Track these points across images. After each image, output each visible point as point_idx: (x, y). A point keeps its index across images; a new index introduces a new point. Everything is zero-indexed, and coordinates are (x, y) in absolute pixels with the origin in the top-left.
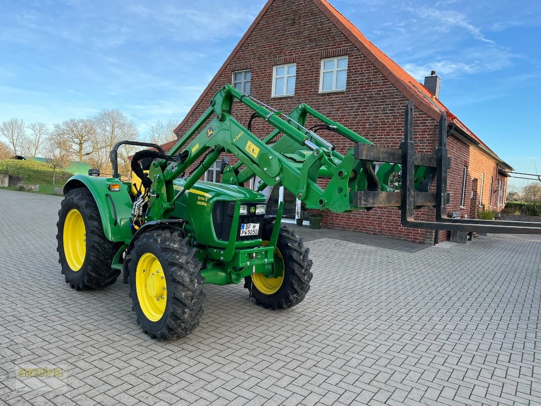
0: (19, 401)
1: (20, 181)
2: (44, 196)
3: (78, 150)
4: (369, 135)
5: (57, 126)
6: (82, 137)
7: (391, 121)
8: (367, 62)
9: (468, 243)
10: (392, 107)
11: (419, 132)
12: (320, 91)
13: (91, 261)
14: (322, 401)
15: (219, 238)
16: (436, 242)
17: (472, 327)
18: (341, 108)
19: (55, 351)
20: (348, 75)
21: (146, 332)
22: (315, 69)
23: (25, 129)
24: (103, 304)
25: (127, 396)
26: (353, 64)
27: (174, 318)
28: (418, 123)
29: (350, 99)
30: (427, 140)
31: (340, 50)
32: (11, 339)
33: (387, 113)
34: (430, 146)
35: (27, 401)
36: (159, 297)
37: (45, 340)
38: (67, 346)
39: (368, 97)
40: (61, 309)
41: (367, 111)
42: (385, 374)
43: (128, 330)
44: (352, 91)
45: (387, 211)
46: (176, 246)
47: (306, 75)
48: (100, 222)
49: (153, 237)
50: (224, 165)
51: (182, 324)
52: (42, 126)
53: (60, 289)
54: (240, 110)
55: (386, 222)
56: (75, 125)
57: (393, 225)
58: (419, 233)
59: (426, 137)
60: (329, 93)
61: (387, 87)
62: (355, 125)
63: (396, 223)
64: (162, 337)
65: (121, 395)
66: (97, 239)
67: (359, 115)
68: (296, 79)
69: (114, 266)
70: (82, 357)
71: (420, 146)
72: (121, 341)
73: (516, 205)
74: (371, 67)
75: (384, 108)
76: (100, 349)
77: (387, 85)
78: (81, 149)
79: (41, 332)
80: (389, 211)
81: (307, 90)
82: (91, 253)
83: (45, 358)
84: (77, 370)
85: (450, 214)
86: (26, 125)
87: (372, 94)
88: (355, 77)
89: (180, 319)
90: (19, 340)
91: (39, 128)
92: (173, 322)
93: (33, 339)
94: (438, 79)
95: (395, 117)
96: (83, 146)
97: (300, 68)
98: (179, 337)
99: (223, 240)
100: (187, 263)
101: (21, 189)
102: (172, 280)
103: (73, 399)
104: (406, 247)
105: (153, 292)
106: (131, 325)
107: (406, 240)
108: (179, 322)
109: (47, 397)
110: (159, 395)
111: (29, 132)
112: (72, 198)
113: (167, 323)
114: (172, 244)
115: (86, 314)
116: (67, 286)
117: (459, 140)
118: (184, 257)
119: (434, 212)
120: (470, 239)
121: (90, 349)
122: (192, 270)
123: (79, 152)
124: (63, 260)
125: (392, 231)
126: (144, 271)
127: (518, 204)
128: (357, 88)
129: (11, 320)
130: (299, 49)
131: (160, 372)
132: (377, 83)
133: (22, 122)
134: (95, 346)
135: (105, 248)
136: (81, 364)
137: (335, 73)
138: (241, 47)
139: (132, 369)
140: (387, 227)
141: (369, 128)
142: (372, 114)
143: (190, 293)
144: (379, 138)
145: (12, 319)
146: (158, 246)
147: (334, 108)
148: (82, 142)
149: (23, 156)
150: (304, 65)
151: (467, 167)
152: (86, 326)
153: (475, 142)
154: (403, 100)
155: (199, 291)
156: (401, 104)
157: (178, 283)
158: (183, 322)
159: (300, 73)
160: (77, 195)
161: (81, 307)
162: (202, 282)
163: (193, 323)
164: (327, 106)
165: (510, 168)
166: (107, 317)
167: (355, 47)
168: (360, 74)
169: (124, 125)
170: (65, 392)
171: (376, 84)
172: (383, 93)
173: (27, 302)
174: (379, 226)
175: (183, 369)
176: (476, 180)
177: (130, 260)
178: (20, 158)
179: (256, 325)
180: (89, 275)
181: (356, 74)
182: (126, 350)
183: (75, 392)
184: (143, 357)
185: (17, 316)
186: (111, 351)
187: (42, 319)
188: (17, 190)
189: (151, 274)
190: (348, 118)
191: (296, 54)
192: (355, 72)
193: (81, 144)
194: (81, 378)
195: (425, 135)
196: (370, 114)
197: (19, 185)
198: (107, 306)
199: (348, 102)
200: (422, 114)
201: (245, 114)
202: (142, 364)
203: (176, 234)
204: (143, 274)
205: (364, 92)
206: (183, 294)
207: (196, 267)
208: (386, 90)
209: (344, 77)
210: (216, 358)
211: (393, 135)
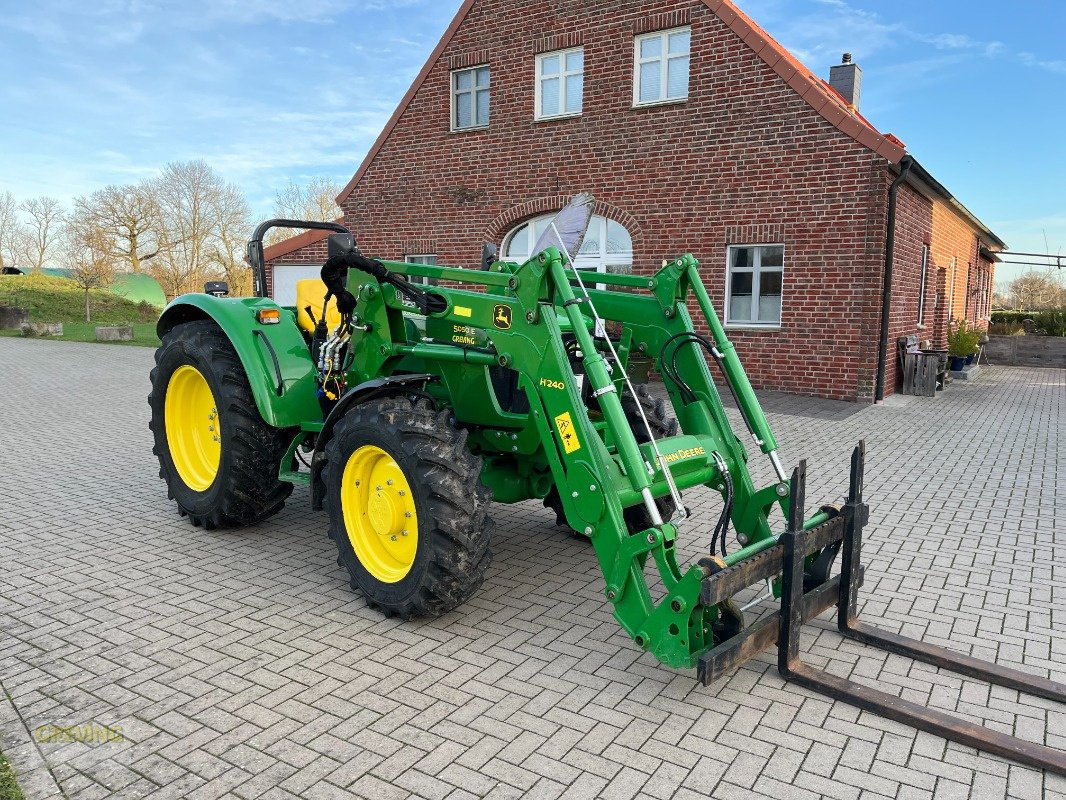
0: (156, 763)
1: (23, 318)
2: (78, 346)
3: (129, 250)
4: (739, 188)
5: (82, 203)
6: (135, 223)
7: (784, 159)
8: (731, 37)
9: (938, 394)
10: (785, 129)
11: (840, 177)
12: (636, 103)
13: (235, 468)
14: (765, 721)
15: (504, 408)
16: (878, 397)
17: (1004, 557)
18: (681, 135)
19: (199, 654)
20: (691, 67)
21: (373, 606)
22: (623, 57)
23: (16, 213)
24: (266, 555)
25: (374, 736)
26: (703, 42)
27: (437, 572)
28: (838, 160)
29: (698, 116)
30: (858, 194)
31: (674, 13)
32: (102, 635)
33: (775, 142)
34: (863, 205)
35: (174, 762)
36: (398, 533)
37: (172, 634)
38: (221, 643)
39: (734, 112)
40: (186, 570)
41: (733, 141)
42: (871, 661)
43: (334, 604)
44: (703, 99)
45: (779, 341)
46: (428, 427)
47: (606, 70)
48: (246, 386)
49: (375, 412)
50: (490, 258)
51: (454, 584)
52: (49, 205)
53: (171, 529)
54: (472, 149)
55: (778, 362)
56: (117, 197)
57: (792, 368)
58: (845, 382)
59: (855, 188)
60: (654, 107)
61: (773, 89)
62: (709, 171)
63: (799, 363)
64: (411, 613)
65: (363, 733)
66: (242, 421)
67: (716, 149)
68: (585, 79)
69: (282, 477)
70: (260, 663)
71: (842, 206)
72: (328, 627)
73: (1011, 318)
74: (738, 48)
75: (767, 131)
76: (291, 643)
77: (773, 83)
78: (134, 247)
79: (160, 617)
80: (783, 341)
81: (608, 102)
82: (233, 452)
83: (183, 670)
84: (257, 690)
85: (901, 341)
86: (18, 204)
87: (743, 105)
88: (706, 70)
89: (450, 574)
90: (120, 638)
91: (45, 210)
92: (436, 581)
93: (145, 632)
94: (857, 70)
95: (791, 150)
96: (138, 240)
97: (591, 57)
98: (444, 611)
99: (513, 411)
100: (455, 460)
101: (28, 333)
102: (426, 497)
103: (269, 750)
104: (824, 409)
105: (384, 524)
106: (336, 593)
107: (820, 396)
108: (447, 579)
109: (213, 751)
110: (438, 729)
111: (24, 219)
112: (181, 344)
113: (422, 584)
114: (419, 424)
115: (241, 577)
116: (185, 523)
117: (915, 191)
118: (448, 449)
119: (874, 339)
120: (940, 388)
121: (269, 646)
122: (466, 474)
123: (132, 253)
124: (168, 471)
125: (792, 379)
126: (358, 484)
127: (1013, 315)
128: (711, 92)
129: (90, 599)
130: (586, 16)
131: (427, 684)
132: (752, 80)
133: (9, 198)
134: (278, 638)
135: (260, 440)
136: (261, 676)
137: (664, 64)
138: (466, 17)
139: (369, 680)
140: (781, 373)
141: (739, 175)
142: (744, 146)
143: (465, 520)
144: (759, 195)
145: (92, 595)
146: (393, 431)
147: (665, 137)
148: (136, 232)
149: (16, 267)
150: (600, 50)
151: (928, 245)
152: (247, 601)
153: (943, 195)
154: (806, 114)
155: (483, 515)
156: (803, 121)
157: (443, 500)
158: (455, 580)
159: (591, 68)
160: (189, 337)
161: (225, 562)
162: (486, 496)
163: (473, 580)
164: (650, 133)
165: (999, 243)
166: (284, 579)
167: (706, 7)
168: (717, 63)
169: (217, 194)
170: (246, 738)
171: (751, 84)
172: (766, 102)
173: (111, 559)
174: (764, 372)
175: (471, 676)
176: (942, 270)
177: (324, 462)
178: (12, 271)
179: (586, 578)
180: (231, 497)
181: (709, 64)
182: (343, 643)
183: (267, 737)
184: (383, 656)
185: (99, 588)
186: (314, 647)
187: (152, 591)
188: (20, 336)
189: (373, 487)
190: (695, 156)
191: (583, 27)
192: (706, 59)
193: (132, 237)
194: (270, 706)
195: (853, 182)
196: (740, 146)
197: (23, 325)
198: (276, 558)
199: (693, 122)
200: (846, 141)
201: (481, 157)
202: (383, 671)
203: (422, 403)
204: (356, 490)
205: (726, 101)
206: (453, 522)
207: (473, 466)
208: (772, 95)
209: (683, 71)
210: (527, 649)
211: (788, 187)
